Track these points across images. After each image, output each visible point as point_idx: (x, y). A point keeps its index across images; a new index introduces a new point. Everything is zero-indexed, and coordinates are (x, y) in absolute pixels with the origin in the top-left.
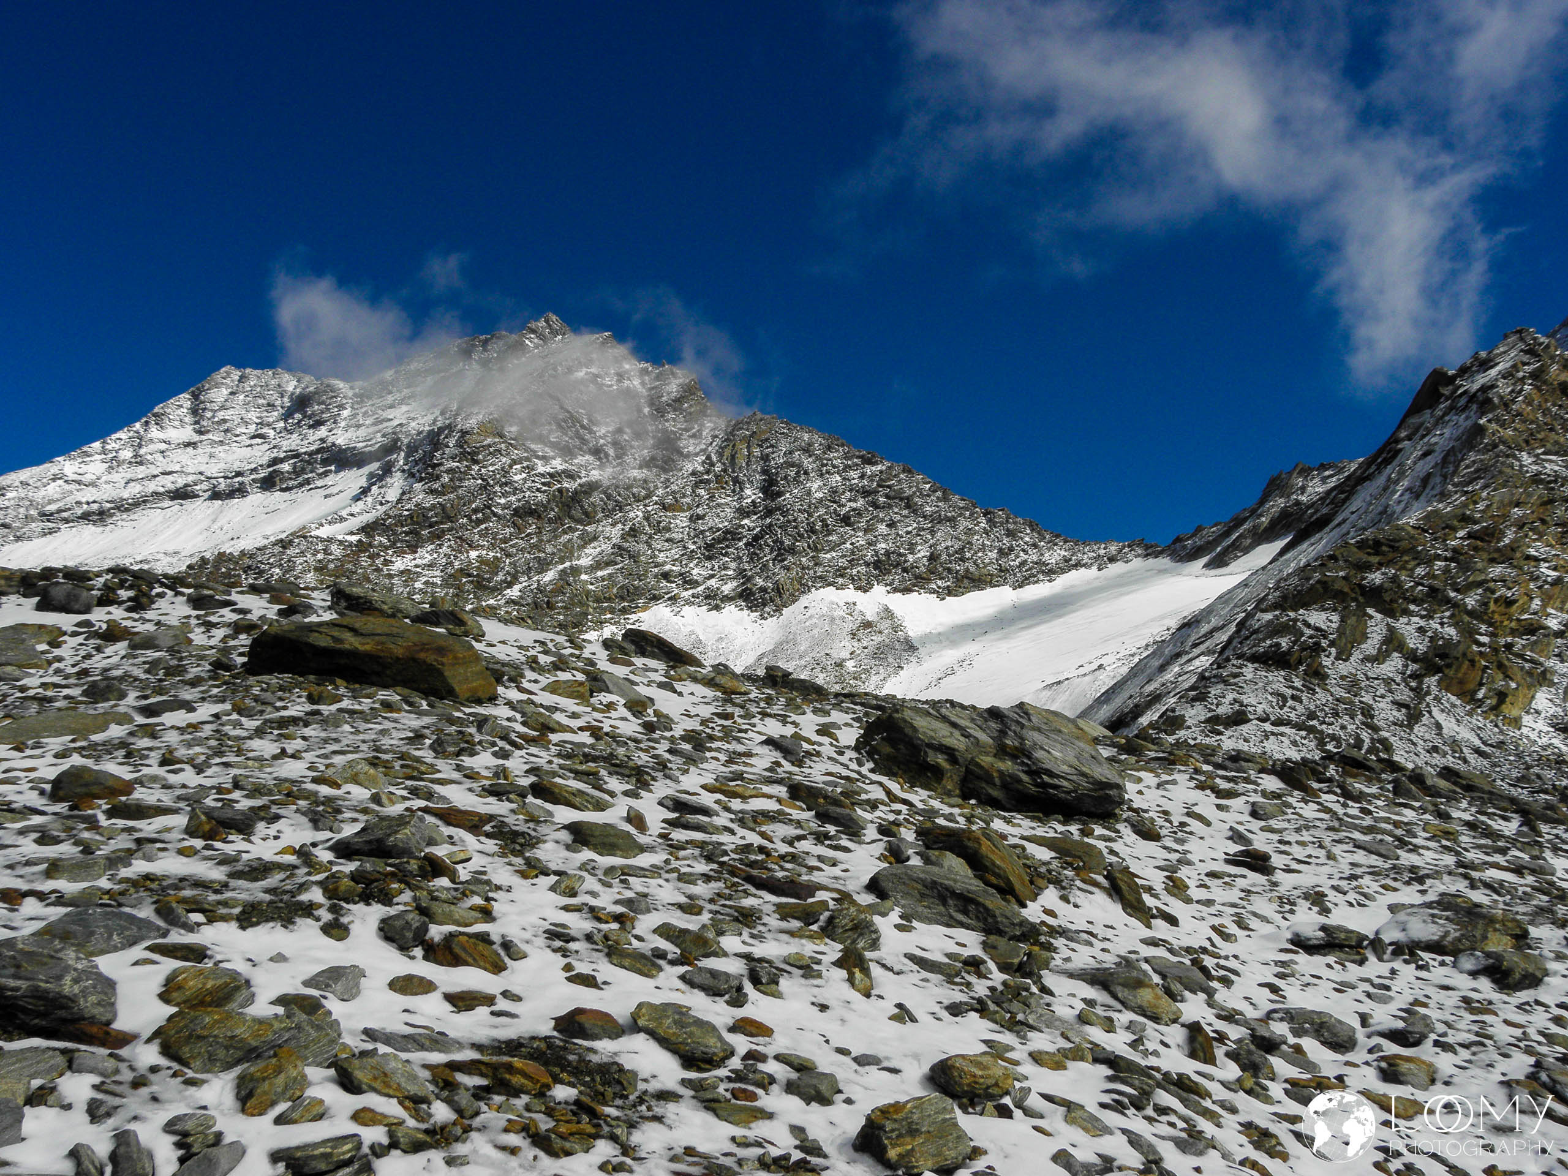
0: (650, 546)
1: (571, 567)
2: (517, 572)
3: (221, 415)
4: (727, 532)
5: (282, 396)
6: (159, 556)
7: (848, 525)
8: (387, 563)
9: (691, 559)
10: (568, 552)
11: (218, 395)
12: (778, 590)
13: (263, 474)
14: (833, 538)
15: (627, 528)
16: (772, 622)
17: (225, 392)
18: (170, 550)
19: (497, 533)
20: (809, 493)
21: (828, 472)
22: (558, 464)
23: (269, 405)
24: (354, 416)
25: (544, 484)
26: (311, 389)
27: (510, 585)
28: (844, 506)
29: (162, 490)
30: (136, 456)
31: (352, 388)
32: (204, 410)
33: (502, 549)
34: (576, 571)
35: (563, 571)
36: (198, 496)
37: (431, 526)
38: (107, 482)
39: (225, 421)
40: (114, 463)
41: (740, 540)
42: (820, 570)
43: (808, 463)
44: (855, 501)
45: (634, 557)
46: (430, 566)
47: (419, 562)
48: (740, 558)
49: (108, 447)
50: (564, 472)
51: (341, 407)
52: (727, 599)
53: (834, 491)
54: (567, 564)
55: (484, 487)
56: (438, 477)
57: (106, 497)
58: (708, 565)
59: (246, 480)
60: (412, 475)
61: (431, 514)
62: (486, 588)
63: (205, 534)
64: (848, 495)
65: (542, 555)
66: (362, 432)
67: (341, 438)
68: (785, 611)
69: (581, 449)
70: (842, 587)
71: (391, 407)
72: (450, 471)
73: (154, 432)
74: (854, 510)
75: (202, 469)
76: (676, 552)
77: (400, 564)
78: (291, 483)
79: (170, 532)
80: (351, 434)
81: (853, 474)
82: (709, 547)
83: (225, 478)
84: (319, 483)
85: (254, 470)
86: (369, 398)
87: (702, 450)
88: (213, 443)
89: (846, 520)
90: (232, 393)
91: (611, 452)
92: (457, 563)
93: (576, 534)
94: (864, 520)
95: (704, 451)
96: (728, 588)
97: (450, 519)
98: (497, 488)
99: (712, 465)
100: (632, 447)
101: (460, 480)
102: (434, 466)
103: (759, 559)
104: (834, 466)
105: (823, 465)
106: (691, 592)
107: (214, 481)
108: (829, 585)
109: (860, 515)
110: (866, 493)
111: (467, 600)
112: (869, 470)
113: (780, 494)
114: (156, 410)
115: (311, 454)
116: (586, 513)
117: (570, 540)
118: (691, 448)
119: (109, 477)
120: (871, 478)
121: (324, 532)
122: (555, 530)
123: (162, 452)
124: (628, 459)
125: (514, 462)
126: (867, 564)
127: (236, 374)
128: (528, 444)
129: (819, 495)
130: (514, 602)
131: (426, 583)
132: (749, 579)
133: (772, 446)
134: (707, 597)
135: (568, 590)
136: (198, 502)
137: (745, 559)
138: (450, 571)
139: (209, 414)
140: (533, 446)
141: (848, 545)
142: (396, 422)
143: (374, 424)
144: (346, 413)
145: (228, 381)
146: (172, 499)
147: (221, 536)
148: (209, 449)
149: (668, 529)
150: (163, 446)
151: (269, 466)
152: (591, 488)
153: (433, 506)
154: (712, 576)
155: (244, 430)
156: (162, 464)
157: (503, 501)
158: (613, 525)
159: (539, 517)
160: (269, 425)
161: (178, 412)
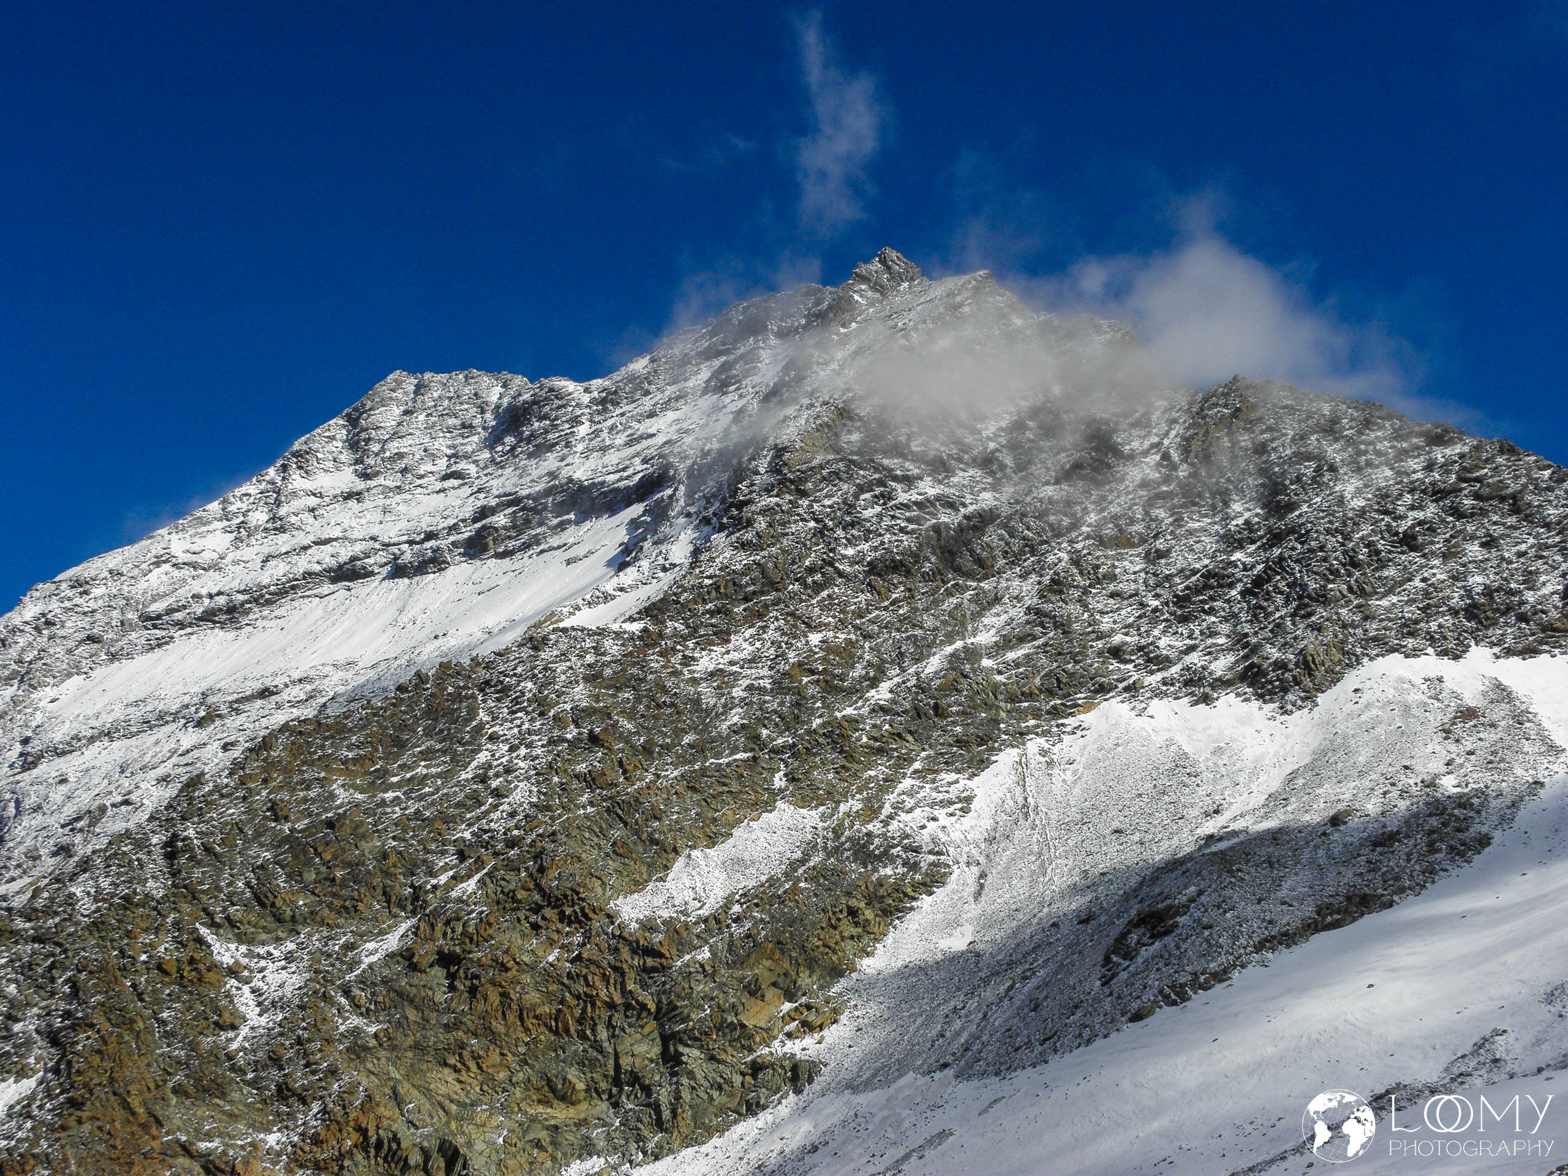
0: (1085, 606)
1: (966, 648)
2: (883, 661)
3: (394, 447)
4: (1209, 575)
5: (483, 412)
6: (329, 669)
7: (1413, 549)
8: (687, 661)
9: (1154, 622)
10: (958, 624)
11: (387, 417)
12: (1307, 664)
13: (467, 533)
14: (1390, 572)
15: (1046, 580)
16: (1300, 718)
17: (397, 411)
18: (342, 660)
19: (847, 603)
20: (1341, 501)
21: (1369, 464)
22: (928, 488)
23: (464, 426)
24: (596, 433)
25: (909, 520)
26: (527, 397)
27: (874, 683)
28: (1402, 517)
29: (317, 568)
30: (273, 519)
31: (587, 390)
32: (368, 440)
33: (857, 628)
34: (972, 654)
35: (954, 655)
36: (372, 574)
37: (746, 599)
38: (236, 562)
39: (400, 456)
40: (242, 532)
41: (1231, 586)
42: (1373, 627)
43: (1334, 452)
44: (1421, 508)
45: (1063, 626)
46: (753, 661)
47: (734, 656)
48: (1235, 616)
49: (232, 508)
50: (938, 498)
51: (576, 421)
52: (1222, 683)
53: (1383, 495)
54: (959, 644)
55: (821, 533)
56: (750, 523)
57: (235, 585)
58: (1183, 630)
59: (443, 543)
60: (706, 521)
61: (745, 580)
62: (838, 690)
63: (391, 631)
64: (1408, 498)
65: (918, 632)
66: (613, 458)
67: (581, 470)
68: (1321, 698)
69: (960, 460)
70: (1415, 653)
71: (652, 415)
72: (766, 511)
73: (297, 481)
74: (1421, 523)
75: (375, 531)
76: (1129, 613)
77: (706, 662)
78: (511, 544)
79: (338, 631)
80: (594, 461)
81: (1415, 464)
82: (1181, 601)
83: (411, 543)
84: (554, 541)
85: (453, 529)
86: (616, 404)
87: (1153, 446)
88: (386, 491)
89: (1409, 541)
90: (406, 413)
91: (1009, 461)
92: (791, 655)
93: (968, 595)
94: (1440, 538)
95: (1156, 446)
96: (1220, 666)
97: (773, 585)
98: (840, 533)
99: (1174, 467)
100: (1041, 450)
101: (783, 524)
102: (741, 505)
103: (1268, 615)
104: (1378, 453)
105: (1359, 453)
106: (1159, 676)
107: (394, 549)
108: (1393, 650)
109: (1432, 530)
110: (1438, 493)
111: (812, 712)
112: (1440, 454)
113: (1291, 507)
114: (297, 446)
115: (535, 498)
116: (980, 562)
117: (958, 606)
118: (1135, 444)
119: (238, 555)
120: (1446, 468)
121: (587, 618)
122: (934, 592)
123: (312, 510)
124: (1036, 469)
125: (861, 489)
126: (1454, 612)
127: (410, 383)
128: (878, 458)
129: (1359, 503)
130: (883, 710)
131: (749, 688)
132: (1255, 649)
133: (1270, 429)
134: (1187, 684)
135: (964, 684)
136: (374, 582)
137: (1243, 617)
138: (783, 667)
139: (375, 447)
140: (886, 462)
141: (1417, 583)
142: (660, 440)
143: (629, 443)
144: (583, 430)
145: (399, 394)
146: (334, 581)
147: (415, 634)
148: (381, 501)
149: (1112, 577)
150: (313, 501)
151: (475, 520)
152: (983, 520)
153: (748, 569)
154: (1192, 649)
155: (431, 468)
156: (315, 529)
157: (850, 552)
158: (1024, 576)
159: (908, 573)
160: (467, 457)
161: (330, 447)
